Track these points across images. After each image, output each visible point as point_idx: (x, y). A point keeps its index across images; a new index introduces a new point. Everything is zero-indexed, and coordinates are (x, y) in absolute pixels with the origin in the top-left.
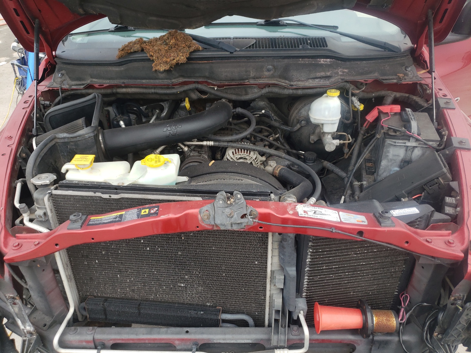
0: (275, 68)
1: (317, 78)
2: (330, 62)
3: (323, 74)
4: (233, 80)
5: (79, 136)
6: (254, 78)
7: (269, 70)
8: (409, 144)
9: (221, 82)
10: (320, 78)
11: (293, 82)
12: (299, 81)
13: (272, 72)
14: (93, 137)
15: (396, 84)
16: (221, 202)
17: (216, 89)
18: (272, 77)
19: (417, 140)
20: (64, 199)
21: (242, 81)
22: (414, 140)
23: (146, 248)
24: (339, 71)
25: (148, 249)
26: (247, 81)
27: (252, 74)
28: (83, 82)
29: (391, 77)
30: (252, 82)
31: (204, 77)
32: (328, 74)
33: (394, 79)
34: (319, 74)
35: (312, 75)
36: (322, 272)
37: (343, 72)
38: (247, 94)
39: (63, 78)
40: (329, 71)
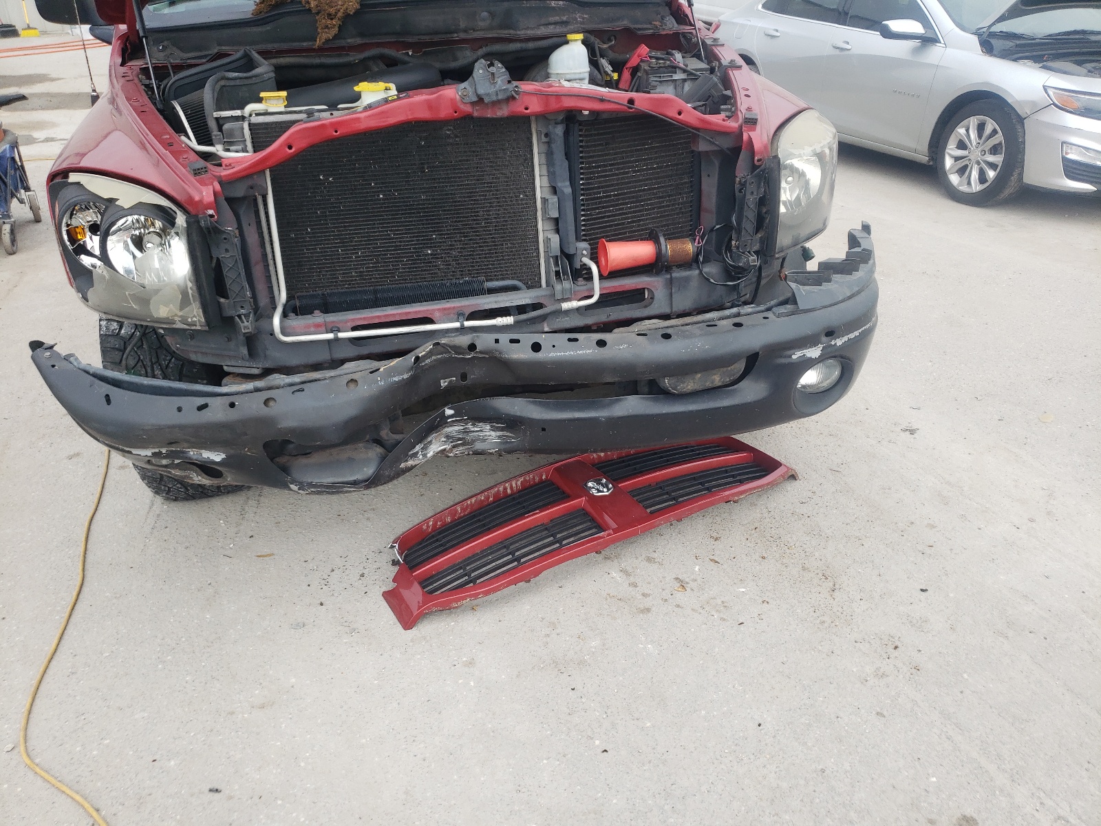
0: (492, 15)
1: (550, 24)
2: (563, 4)
3: (557, 19)
4: (436, 33)
5: (256, 76)
6: (465, 31)
7: (484, 20)
8: (676, 77)
9: (419, 37)
10: (556, 23)
11: (519, 30)
12: (527, 28)
13: (488, 22)
14: (274, 79)
15: (653, 35)
16: (481, 71)
17: (410, 53)
18: (491, 28)
19: (685, 71)
20: (267, 129)
21: (449, 36)
22: (681, 71)
23: (379, 196)
24: (577, 17)
25: (381, 196)
26: (456, 35)
27: (462, 25)
28: (207, 53)
29: (645, 26)
30: (463, 36)
31: (393, 34)
32: (565, 19)
33: (650, 29)
34: (552, 19)
35: (543, 21)
36: (600, 203)
37: (583, 18)
38: (455, 59)
39: (168, 52)
40: (564, 16)
